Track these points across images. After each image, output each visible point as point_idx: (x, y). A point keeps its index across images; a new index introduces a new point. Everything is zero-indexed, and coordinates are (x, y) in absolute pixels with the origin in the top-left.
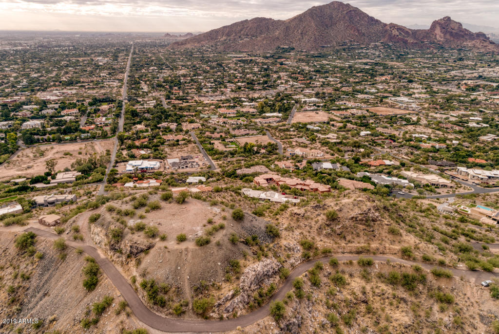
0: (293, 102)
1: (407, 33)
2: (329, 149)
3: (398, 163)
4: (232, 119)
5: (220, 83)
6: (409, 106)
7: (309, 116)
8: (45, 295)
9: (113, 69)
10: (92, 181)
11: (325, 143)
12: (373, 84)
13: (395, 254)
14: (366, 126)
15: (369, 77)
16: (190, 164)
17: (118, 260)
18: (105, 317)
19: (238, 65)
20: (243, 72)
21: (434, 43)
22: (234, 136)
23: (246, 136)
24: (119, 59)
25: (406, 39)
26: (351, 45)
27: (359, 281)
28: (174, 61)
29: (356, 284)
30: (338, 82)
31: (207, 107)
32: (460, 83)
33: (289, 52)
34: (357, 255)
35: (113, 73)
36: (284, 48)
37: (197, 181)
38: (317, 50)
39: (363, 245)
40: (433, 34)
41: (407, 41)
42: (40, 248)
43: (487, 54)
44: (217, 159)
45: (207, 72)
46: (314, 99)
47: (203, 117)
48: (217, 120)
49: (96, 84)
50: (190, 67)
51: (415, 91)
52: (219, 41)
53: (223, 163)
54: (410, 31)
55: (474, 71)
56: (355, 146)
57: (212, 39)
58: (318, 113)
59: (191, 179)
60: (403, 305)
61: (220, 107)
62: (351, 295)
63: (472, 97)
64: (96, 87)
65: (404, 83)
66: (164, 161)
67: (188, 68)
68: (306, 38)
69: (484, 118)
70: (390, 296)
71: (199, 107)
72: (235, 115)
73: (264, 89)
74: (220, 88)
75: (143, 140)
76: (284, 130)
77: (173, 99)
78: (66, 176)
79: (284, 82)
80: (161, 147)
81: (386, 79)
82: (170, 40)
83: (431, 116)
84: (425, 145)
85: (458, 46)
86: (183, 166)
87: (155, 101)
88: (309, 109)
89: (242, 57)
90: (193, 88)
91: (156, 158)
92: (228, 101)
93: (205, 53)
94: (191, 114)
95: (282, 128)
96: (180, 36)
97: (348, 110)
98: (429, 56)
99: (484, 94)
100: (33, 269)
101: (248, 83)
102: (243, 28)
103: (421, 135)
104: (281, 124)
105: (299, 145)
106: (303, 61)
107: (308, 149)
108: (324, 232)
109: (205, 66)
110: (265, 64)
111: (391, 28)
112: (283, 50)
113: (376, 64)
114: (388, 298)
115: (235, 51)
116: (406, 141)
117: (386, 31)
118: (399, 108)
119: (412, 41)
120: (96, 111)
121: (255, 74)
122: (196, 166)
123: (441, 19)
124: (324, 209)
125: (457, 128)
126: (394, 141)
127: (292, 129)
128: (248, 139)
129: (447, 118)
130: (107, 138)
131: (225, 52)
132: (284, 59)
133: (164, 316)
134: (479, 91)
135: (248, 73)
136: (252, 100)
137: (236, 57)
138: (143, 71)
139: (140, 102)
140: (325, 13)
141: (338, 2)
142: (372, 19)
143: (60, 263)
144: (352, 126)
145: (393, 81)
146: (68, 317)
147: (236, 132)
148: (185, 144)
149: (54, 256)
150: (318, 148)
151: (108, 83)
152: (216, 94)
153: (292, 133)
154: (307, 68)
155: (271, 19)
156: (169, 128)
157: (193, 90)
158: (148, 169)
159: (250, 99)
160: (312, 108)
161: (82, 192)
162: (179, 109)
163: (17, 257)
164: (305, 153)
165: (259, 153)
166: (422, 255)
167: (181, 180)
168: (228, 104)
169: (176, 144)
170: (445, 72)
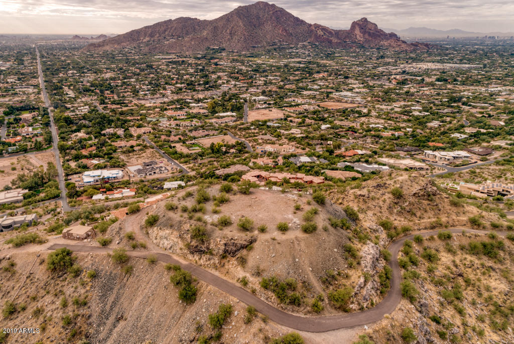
0: (242, 101)
1: (330, 33)
2: (298, 143)
3: (369, 152)
4: (185, 121)
5: (157, 85)
6: (355, 100)
7: (263, 114)
8: (118, 320)
9: (21, 74)
10: (47, 198)
11: (292, 139)
12: (314, 81)
13: (465, 225)
14: (323, 120)
15: (308, 75)
16: (158, 170)
17: (208, 262)
18: (230, 329)
19: (170, 67)
20: (178, 74)
21: (355, 42)
22: (195, 138)
23: (207, 137)
24: (26, 63)
25: (330, 38)
26: (281, 45)
27: (447, 256)
28: (96, 64)
29: (445, 258)
30: (280, 80)
31: (151, 110)
32: (389, 78)
33: (220, 52)
34: (432, 231)
35: (24, 78)
36: (214, 49)
37: (177, 186)
38: (248, 50)
39: (434, 220)
40: (353, 34)
41: (331, 40)
42: (86, 265)
43: (402, 52)
44: (186, 162)
45: (138, 75)
46: (262, 97)
47: (151, 121)
48: (168, 123)
49: (6, 91)
50: (116, 70)
51: (354, 86)
52: (142, 42)
53: (194, 166)
54: (333, 32)
55: (397, 67)
56: (322, 139)
57: (133, 40)
58: (271, 111)
59: (167, 185)
60: (492, 274)
61: (166, 109)
62: (446, 270)
63: (405, 90)
64: (7, 95)
65: (341, 79)
66: (124, 169)
67: (114, 71)
68: (236, 38)
69: (423, 108)
70: (479, 266)
71: (142, 110)
72: (186, 117)
73: (207, 89)
74: (159, 90)
75: (90, 149)
76: (245, 129)
77: (109, 104)
78: (8, 195)
79: (225, 81)
80: (114, 155)
81: (323, 76)
82: (81, 42)
83: (378, 108)
84: (385, 133)
85: (376, 45)
86: (150, 173)
87: (87, 107)
88: (262, 107)
89: (171, 58)
90: (128, 92)
91: (114, 167)
92: (172, 102)
93: (128, 55)
94: (136, 118)
95: (242, 126)
96: (92, 38)
97: (300, 106)
98: (354, 54)
99: (413, 86)
100: (87, 291)
101: (188, 84)
102: (168, 29)
103: (377, 126)
104: (238, 123)
105: (267, 142)
106: (237, 61)
107: (277, 146)
108: (395, 211)
109: (133, 68)
110: (200, 65)
111: (316, 28)
112: (214, 51)
113: (309, 62)
114: (478, 268)
115: (162, 53)
116: (366, 131)
117: (312, 31)
118: (346, 102)
119: (336, 41)
120: (17, 121)
121: (192, 75)
122: (165, 172)
123: (359, 20)
124: (386, 188)
125: (405, 117)
126: (356, 132)
127: (252, 127)
128: (210, 139)
129: (392, 109)
130: (42, 150)
131: (151, 53)
132: (218, 60)
133: (303, 316)
134: (408, 84)
135: (184, 75)
136: (199, 101)
137: (165, 59)
138: (61, 75)
139: (69, 109)
140: (252, 13)
141: (264, 2)
142: (297, 19)
143: (126, 279)
144: (310, 121)
145: (331, 78)
146: (169, 340)
147: (194, 134)
148: (141, 150)
149: (114, 272)
150: (286, 143)
151: (21, 90)
152: (155, 96)
153: (253, 131)
154: (244, 68)
155: (196, 19)
156: (116, 134)
157: (129, 93)
158: (111, 179)
159: (196, 100)
160: (264, 106)
161: (40, 211)
162: (120, 113)
163: (53, 281)
164: (276, 149)
165: (228, 153)
166: (489, 223)
167: (156, 187)
168: (174, 106)
169: (131, 150)
170: (373, 69)
